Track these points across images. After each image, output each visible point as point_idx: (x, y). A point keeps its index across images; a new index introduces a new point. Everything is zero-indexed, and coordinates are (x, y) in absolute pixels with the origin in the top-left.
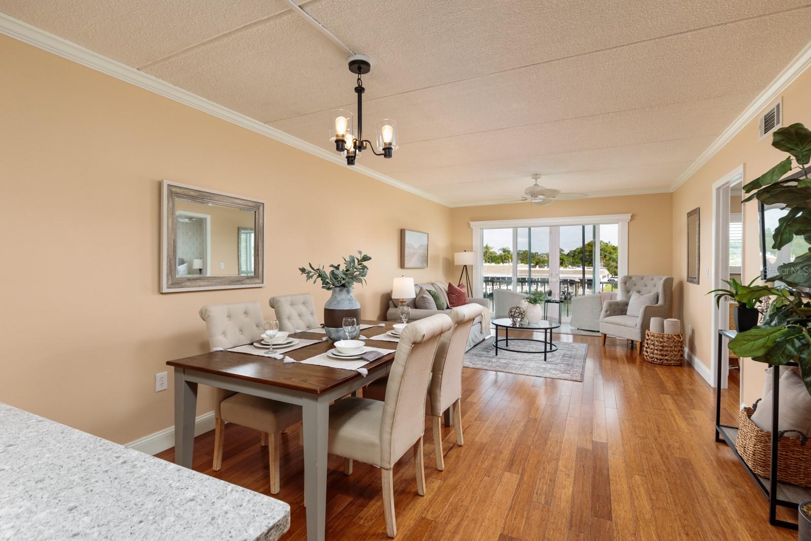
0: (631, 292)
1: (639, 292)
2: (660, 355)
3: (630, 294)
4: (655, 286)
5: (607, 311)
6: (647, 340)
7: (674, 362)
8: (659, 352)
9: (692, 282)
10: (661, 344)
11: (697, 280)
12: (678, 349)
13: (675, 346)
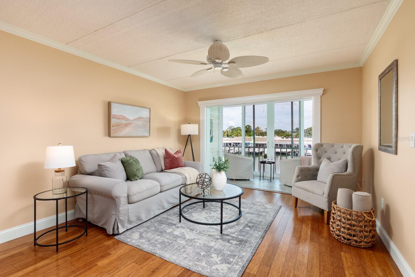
0: (322, 159)
1: (329, 159)
2: (347, 234)
3: (321, 160)
4: (345, 153)
5: (298, 176)
6: (333, 214)
7: (365, 244)
8: (346, 231)
9: (385, 151)
10: (349, 222)
11: (394, 149)
12: (369, 230)
13: (365, 226)
